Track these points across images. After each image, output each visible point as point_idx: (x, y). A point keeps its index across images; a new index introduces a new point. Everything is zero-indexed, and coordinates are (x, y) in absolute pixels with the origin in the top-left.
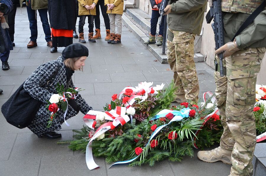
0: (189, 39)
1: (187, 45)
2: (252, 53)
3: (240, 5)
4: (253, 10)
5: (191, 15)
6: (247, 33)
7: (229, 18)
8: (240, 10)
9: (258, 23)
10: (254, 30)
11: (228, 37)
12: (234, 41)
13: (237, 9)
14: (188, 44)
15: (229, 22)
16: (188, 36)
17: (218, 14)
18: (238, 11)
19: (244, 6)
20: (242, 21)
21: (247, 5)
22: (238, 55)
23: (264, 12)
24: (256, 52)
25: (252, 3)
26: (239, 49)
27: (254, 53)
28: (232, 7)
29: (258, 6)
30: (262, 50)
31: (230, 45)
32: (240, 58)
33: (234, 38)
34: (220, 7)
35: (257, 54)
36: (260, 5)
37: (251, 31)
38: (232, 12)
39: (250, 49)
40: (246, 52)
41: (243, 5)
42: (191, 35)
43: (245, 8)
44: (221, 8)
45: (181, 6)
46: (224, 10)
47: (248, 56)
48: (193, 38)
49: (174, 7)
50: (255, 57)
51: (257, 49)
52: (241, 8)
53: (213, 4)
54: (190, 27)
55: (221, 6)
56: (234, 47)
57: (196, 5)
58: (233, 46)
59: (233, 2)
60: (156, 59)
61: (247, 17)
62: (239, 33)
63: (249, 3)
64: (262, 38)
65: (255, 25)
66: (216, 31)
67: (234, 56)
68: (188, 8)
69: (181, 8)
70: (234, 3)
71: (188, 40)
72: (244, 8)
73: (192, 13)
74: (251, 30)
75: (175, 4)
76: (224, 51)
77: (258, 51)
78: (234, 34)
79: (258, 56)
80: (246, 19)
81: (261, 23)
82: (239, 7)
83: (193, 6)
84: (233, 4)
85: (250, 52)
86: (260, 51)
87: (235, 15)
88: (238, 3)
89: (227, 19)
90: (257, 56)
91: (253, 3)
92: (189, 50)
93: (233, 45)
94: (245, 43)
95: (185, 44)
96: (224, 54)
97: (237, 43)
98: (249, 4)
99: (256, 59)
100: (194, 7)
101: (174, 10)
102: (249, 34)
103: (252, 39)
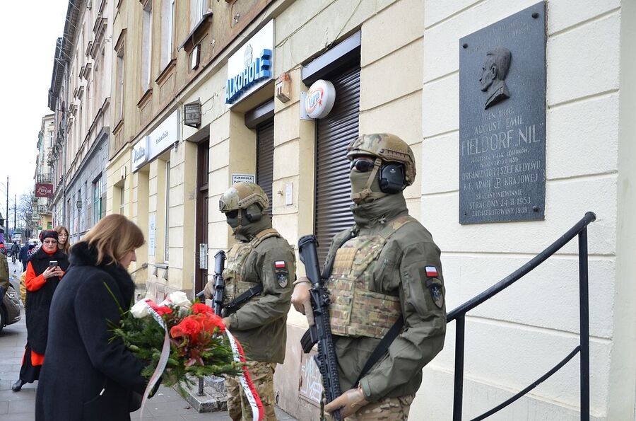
0: (264, 373)
1: (262, 385)
2: (391, 407)
3: (364, 324)
4: (385, 331)
5: (264, 330)
6: (379, 373)
7: (346, 345)
8: (363, 333)
9: (397, 355)
10: (391, 369)
11: (346, 379)
12: (359, 388)
13: (358, 330)
14: (264, 383)
15: (346, 353)
16: (263, 368)
17: (327, 340)
18: (361, 334)
19: (370, 326)
20: (368, 350)
21: (374, 324)
22: (368, 412)
23: (404, 335)
24: (397, 405)
25: (381, 320)
26: (368, 402)
27: (394, 407)
28: (350, 328)
29: (392, 325)
30: (407, 399)
31: (352, 396)
32: (372, 417)
33: (357, 383)
34: (328, 327)
35: (400, 409)
36: (394, 322)
37: (387, 370)
38: (351, 337)
39: (388, 400)
40: (382, 406)
41: (367, 324)
42: (268, 366)
43: (372, 329)
44: (330, 328)
45: (247, 318)
46: (335, 332)
47: (386, 413)
48: (272, 371)
49: (234, 321)
50: (397, 414)
51: (399, 399)
52: (365, 328)
53: (315, 321)
54: (267, 352)
55: (330, 325)
56: (360, 400)
57: (272, 316)
58: (358, 398)
59: (350, 319)
60: (188, 405)
61: (377, 344)
62: (364, 372)
63: (378, 319)
64: (405, 381)
65: (391, 359)
66: (323, 370)
67: (360, 414)
68: (258, 322)
69: (247, 322)
70: (352, 320)
71: (263, 375)
72: (369, 328)
73: (266, 328)
74: (385, 366)
75: (235, 315)
76: (342, 407)
77: (401, 402)
78: (358, 374)
79: (402, 411)
80: (375, 347)
81: (402, 356)
82: (361, 328)
83: (266, 316)
84: (350, 321)
85: (387, 405)
86: (405, 402)
87: (356, 340)
88: (360, 320)
89: (342, 347)
90: (400, 412)
91: (384, 320)
92: (266, 393)
93: (358, 396)
94: (377, 391)
95: (257, 383)
96: (342, 412)
97: (364, 391)
98: (378, 322)
99: (398, 417)
100: (270, 318)
101: (234, 326)
102: (383, 375)
103: (389, 384)
